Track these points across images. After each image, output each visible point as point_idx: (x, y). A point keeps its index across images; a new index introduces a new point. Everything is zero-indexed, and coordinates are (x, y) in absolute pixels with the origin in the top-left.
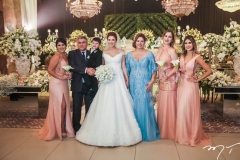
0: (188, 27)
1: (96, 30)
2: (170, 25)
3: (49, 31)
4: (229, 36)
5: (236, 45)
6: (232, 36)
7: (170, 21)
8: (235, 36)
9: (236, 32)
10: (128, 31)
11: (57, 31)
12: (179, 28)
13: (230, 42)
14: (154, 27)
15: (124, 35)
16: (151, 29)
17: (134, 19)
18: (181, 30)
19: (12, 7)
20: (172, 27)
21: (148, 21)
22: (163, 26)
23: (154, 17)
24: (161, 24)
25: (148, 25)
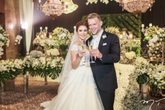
0: (151, 25)
1: (75, 27)
2: (135, 23)
3: (41, 28)
7: (135, 20)
11: (46, 28)
12: (143, 26)
14: (122, 25)
16: (119, 26)
17: (105, 18)
18: (145, 28)
19: (13, 10)
20: (137, 25)
21: (116, 20)
22: (129, 24)
23: (122, 17)
24: (127, 22)
25: (116, 23)
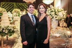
4: (50, 11)
5: (53, 16)
6: (51, 12)
8: (52, 11)
9: (53, 10)
10: (11, 9)
13: (51, 15)
14: (21, 8)
15: (9, 10)
16: (20, 9)
17: (13, 4)
21: (18, 6)
22: (24, 8)
23: (21, 4)
24: (23, 7)
25: (18, 7)
